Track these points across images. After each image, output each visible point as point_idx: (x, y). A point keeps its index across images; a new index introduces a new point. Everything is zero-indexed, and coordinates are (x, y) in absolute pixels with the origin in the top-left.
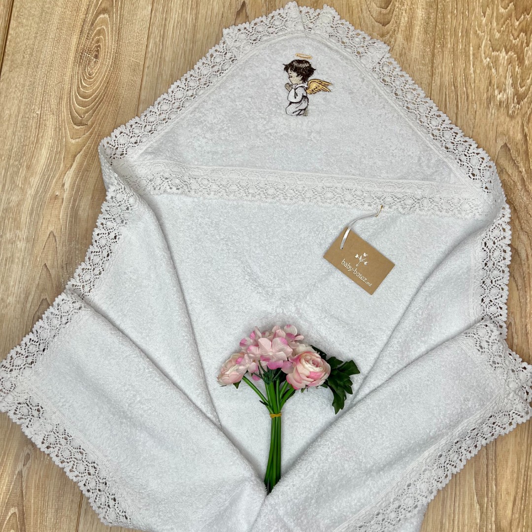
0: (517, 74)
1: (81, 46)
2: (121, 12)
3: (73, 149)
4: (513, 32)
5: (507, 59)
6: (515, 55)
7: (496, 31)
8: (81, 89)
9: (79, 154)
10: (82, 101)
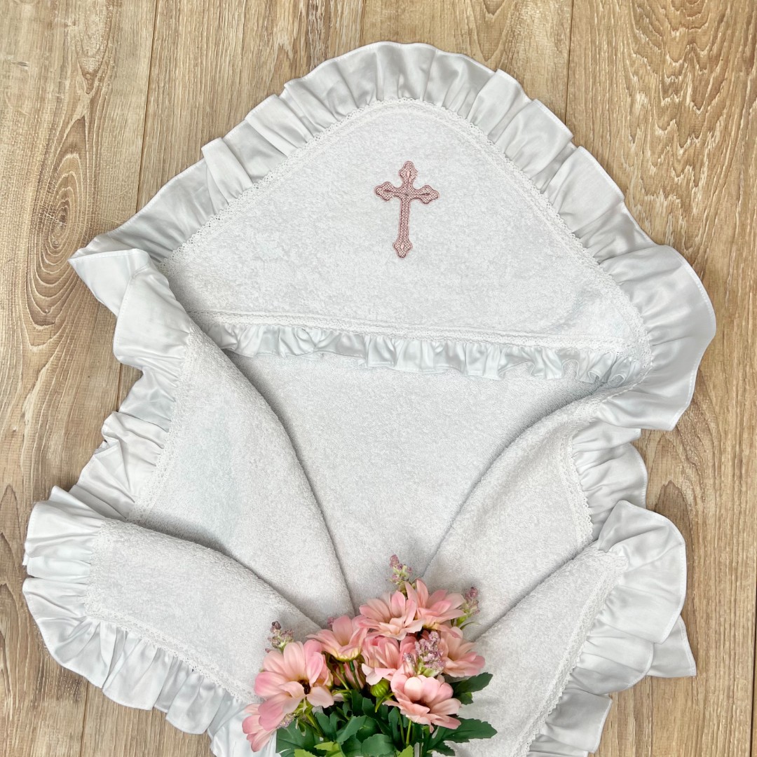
0: (681, 228)
1: (40, 203)
2: (97, 150)
3: (35, 361)
4: (676, 165)
5: (667, 207)
6: (678, 201)
7: (650, 163)
8: (43, 268)
9: (44, 368)
10: (46, 288)
